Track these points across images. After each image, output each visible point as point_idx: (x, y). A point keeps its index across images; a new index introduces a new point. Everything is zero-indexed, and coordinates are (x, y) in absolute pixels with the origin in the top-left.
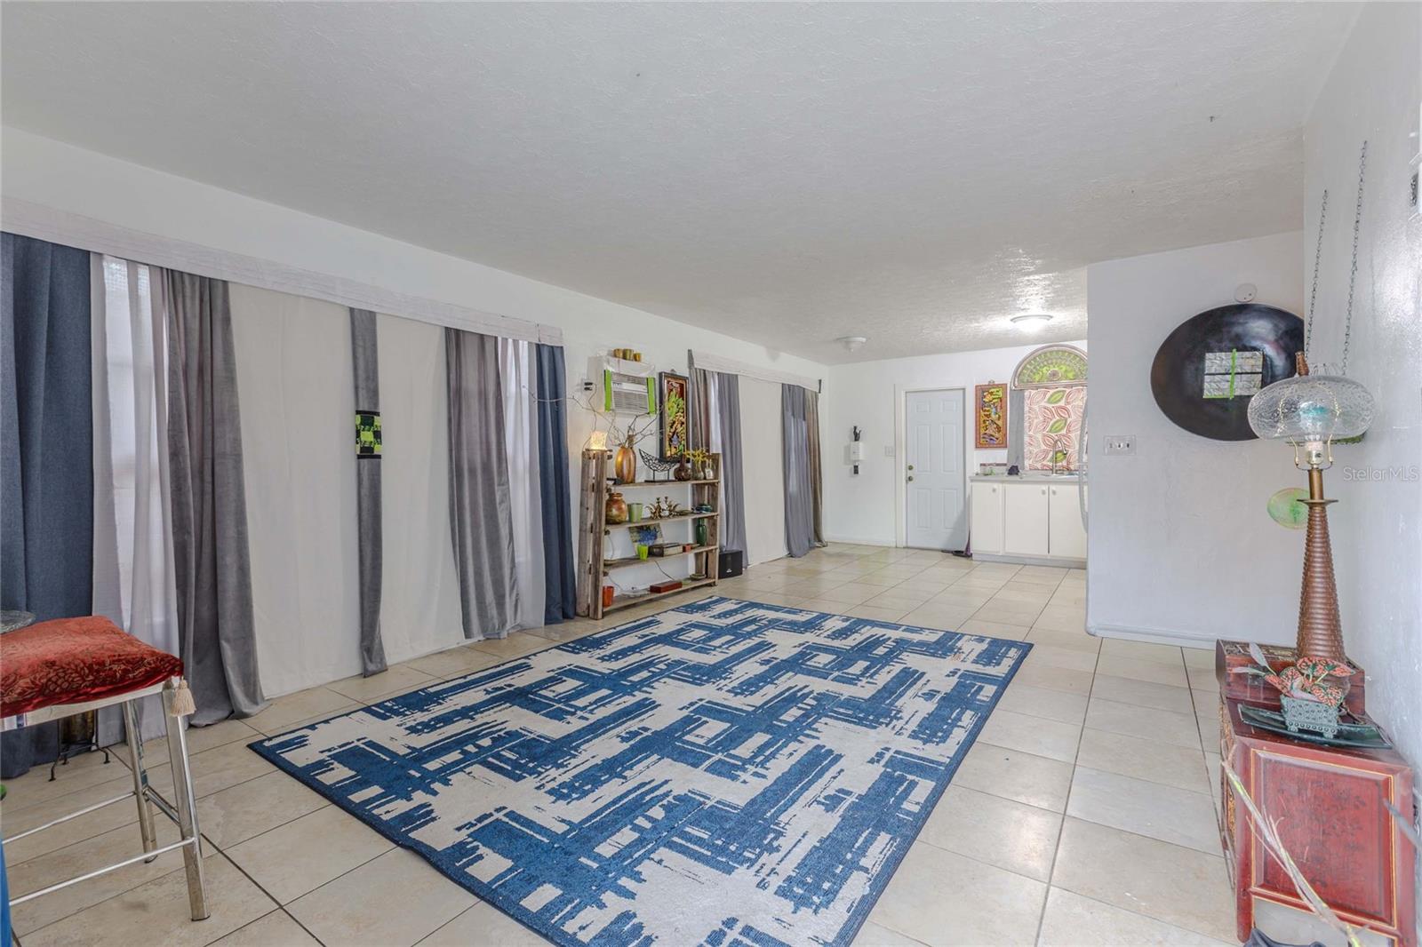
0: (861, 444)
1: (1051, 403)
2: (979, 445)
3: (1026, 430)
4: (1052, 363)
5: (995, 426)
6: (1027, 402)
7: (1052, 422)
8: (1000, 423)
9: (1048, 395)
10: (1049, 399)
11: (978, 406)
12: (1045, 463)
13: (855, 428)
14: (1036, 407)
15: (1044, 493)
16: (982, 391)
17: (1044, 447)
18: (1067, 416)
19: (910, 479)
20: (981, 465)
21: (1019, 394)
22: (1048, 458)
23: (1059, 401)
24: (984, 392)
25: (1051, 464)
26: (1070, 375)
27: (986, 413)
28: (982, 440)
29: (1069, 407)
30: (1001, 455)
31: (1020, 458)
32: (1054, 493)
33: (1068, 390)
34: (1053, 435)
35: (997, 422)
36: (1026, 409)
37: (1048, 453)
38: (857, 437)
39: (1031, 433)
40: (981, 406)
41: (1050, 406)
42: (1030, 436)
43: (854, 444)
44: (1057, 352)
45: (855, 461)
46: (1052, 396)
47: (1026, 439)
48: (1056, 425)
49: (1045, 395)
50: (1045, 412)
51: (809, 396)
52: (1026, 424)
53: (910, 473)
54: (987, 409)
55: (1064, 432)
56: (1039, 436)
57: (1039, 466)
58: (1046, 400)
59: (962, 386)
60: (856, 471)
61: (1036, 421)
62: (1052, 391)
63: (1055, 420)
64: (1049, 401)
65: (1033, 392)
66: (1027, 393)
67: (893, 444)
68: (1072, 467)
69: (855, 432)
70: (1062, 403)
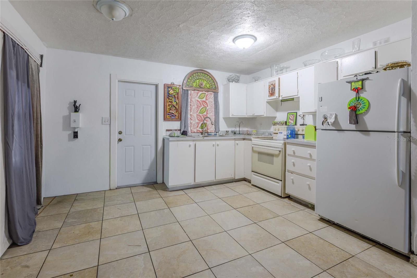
0: (81, 115)
1: (200, 99)
2: (165, 119)
3: (189, 112)
4: (200, 79)
5: (174, 108)
6: (189, 97)
7: (200, 108)
8: (177, 107)
9: (199, 94)
10: (199, 97)
11: (166, 96)
12: (198, 129)
13: (75, 102)
14: (193, 100)
15: (213, 145)
16: (168, 87)
17: (197, 121)
18: (206, 106)
19: (120, 140)
20: (167, 130)
21: (186, 92)
22: (199, 127)
23: (203, 98)
24: (168, 88)
25: (201, 130)
26: (208, 86)
27: (170, 100)
28: (168, 116)
29: (207, 101)
30: (176, 125)
31: (187, 127)
32: (218, 145)
33: (207, 93)
34: (201, 115)
35: (175, 106)
36: (189, 100)
37: (199, 124)
38: (76, 109)
39: (191, 113)
40: (168, 96)
41: (200, 100)
42: (191, 115)
43: (74, 115)
44: (203, 73)
45: (75, 128)
46: (200, 95)
47: (189, 116)
48: (202, 110)
49: (197, 94)
50: (197, 103)
51: (33, 65)
52: (189, 108)
53: (120, 136)
54: (171, 98)
55: (205, 114)
56: (195, 115)
57: (195, 131)
58: (198, 97)
59: (155, 82)
60: (76, 135)
61: (193, 107)
62: (200, 93)
63: (201, 107)
64: (199, 98)
65: (193, 92)
66: (189, 92)
67: (108, 116)
68: (209, 131)
69: (74, 105)
70: (204, 99)
